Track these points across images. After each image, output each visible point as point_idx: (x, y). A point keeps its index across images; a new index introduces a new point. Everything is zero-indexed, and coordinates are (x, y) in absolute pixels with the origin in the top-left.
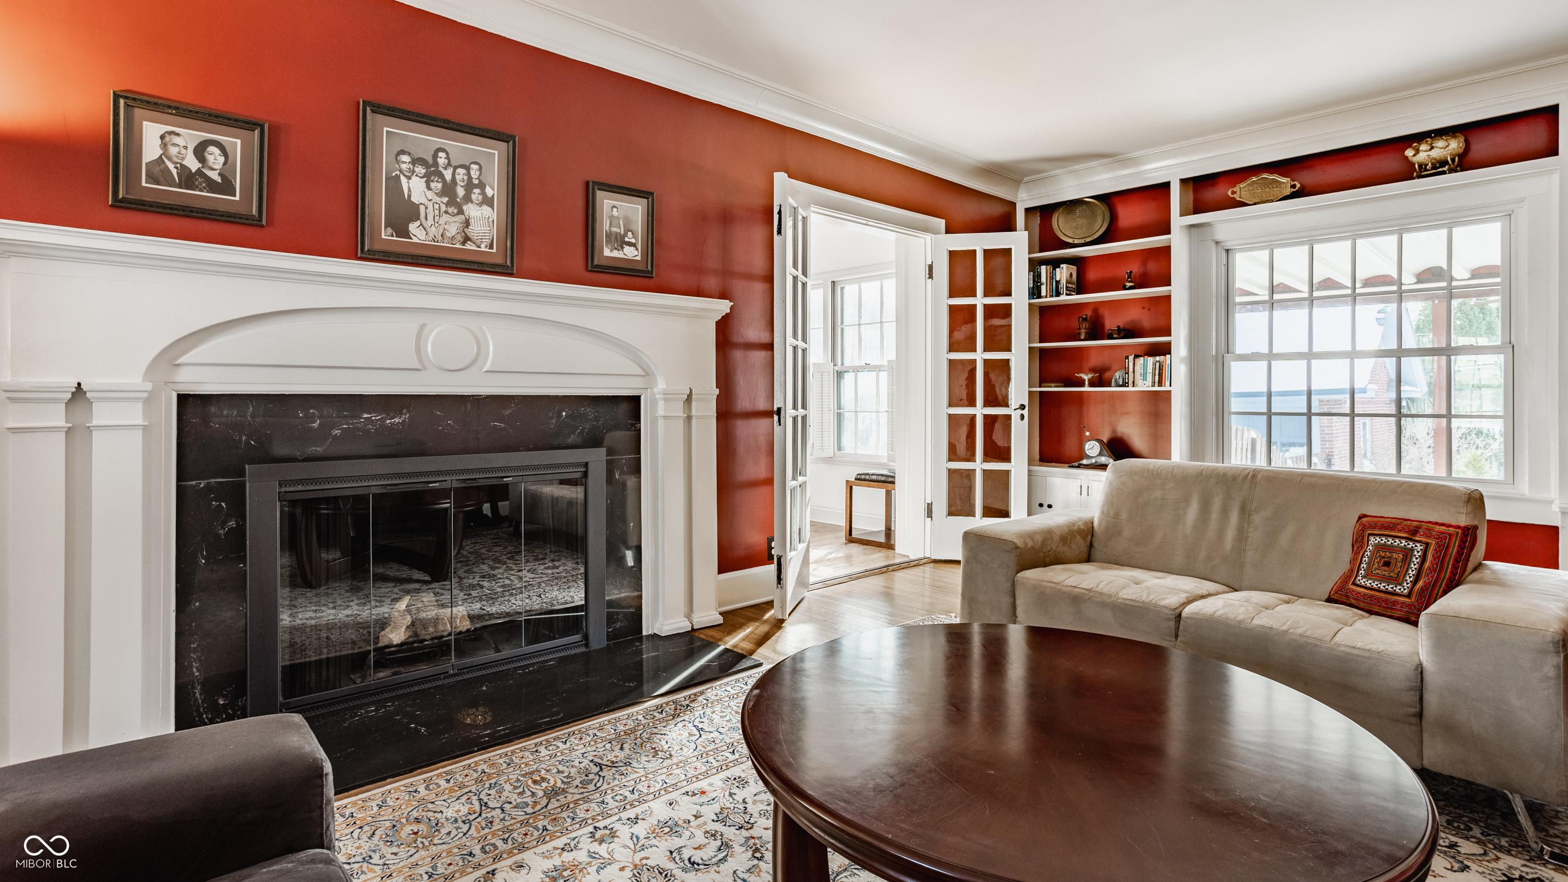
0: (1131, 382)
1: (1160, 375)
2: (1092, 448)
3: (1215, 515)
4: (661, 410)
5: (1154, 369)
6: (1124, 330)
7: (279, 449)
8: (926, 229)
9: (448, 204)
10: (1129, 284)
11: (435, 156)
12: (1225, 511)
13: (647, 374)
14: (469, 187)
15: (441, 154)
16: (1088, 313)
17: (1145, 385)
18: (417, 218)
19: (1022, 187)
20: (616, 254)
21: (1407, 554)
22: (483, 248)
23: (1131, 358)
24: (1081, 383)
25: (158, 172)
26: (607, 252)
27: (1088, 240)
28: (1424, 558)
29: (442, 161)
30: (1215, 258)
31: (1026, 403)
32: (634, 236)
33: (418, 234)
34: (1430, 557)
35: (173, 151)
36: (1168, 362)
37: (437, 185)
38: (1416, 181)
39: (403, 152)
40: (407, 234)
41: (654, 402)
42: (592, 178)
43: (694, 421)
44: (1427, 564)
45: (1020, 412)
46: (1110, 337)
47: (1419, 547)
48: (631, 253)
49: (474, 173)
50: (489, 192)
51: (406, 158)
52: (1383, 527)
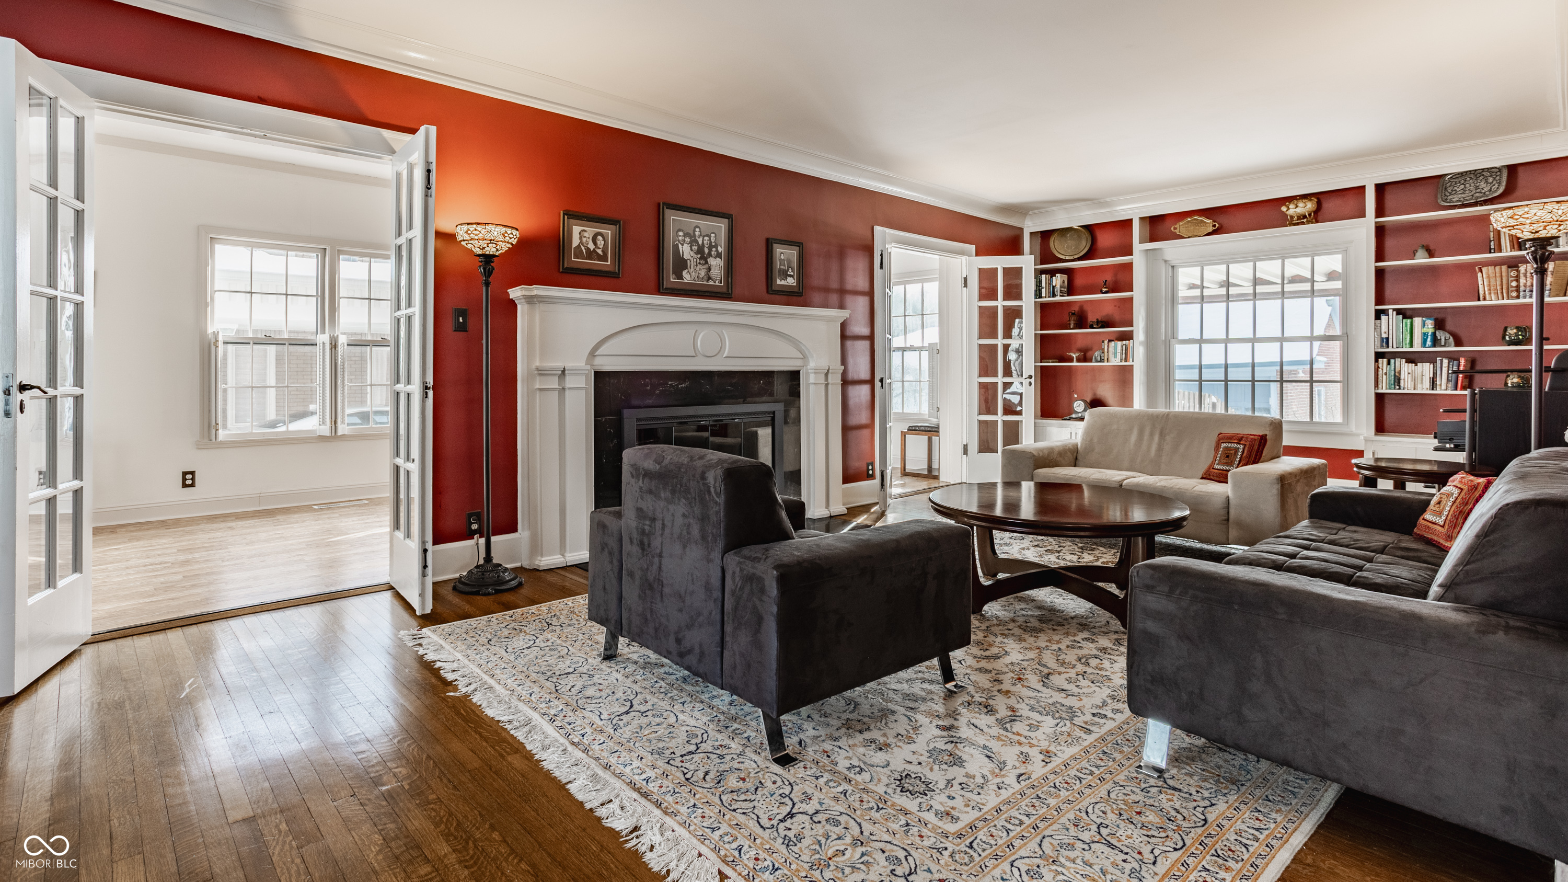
0: (1106, 359)
1: (1126, 354)
2: (1079, 406)
3: (1146, 437)
4: (812, 378)
5: (1122, 350)
6: (1101, 322)
7: (635, 402)
8: (962, 253)
9: (700, 259)
10: (1104, 290)
11: (694, 231)
12: (1152, 434)
13: (805, 357)
14: (710, 248)
15: (697, 229)
16: (1076, 308)
17: (1115, 361)
18: (687, 268)
19: (1028, 218)
20: (783, 283)
21: (1236, 450)
22: (717, 284)
23: (1106, 342)
24: (1071, 360)
25: (578, 253)
26: (778, 282)
27: (1076, 257)
28: (1243, 452)
29: (697, 233)
30: (1164, 271)
31: (1033, 374)
32: (793, 271)
33: (687, 277)
34: (1246, 451)
35: (584, 240)
36: (1131, 345)
37: (695, 248)
38: (1289, 228)
39: (680, 230)
40: (681, 277)
41: (808, 374)
42: (770, 236)
43: (830, 386)
44: (1245, 455)
45: (1029, 380)
46: (1092, 327)
47: (1242, 447)
48: (791, 281)
49: (713, 240)
50: (720, 249)
51: (681, 233)
52: (1228, 438)
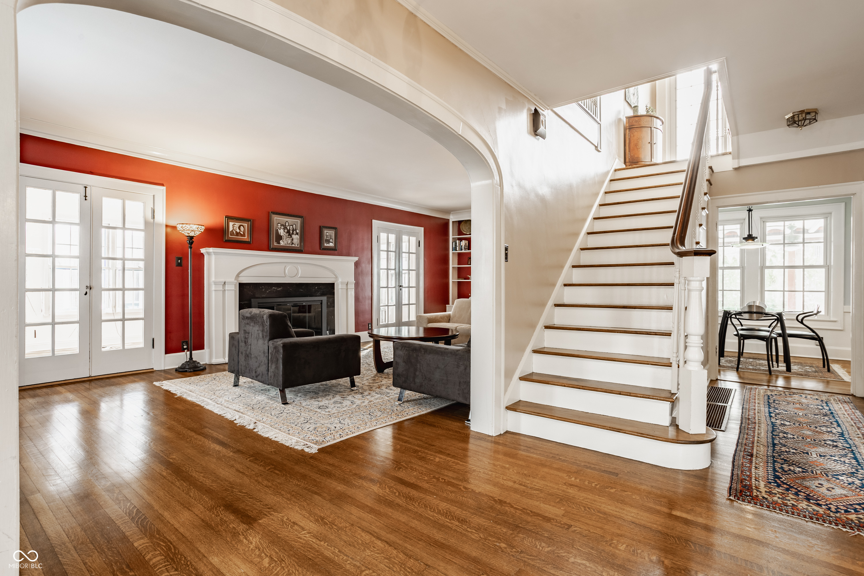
4: (340, 287)
7: (257, 296)
9: (288, 235)
11: (286, 223)
13: (336, 277)
14: (293, 230)
15: (287, 223)
18: (282, 239)
19: (451, 215)
20: (328, 245)
22: (296, 246)
24: (468, 279)
25: (232, 233)
26: (325, 245)
29: (287, 224)
32: (332, 240)
33: (282, 243)
35: (235, 228)
37: (286, 231)
39: (279, 223)
40: (279, 243)
41: (338, 284)
42: (322, 225)
43: (349, 290)
48: (331, 245)
49: (294, 227)
50: (297, 231)
51: (279, 225)
